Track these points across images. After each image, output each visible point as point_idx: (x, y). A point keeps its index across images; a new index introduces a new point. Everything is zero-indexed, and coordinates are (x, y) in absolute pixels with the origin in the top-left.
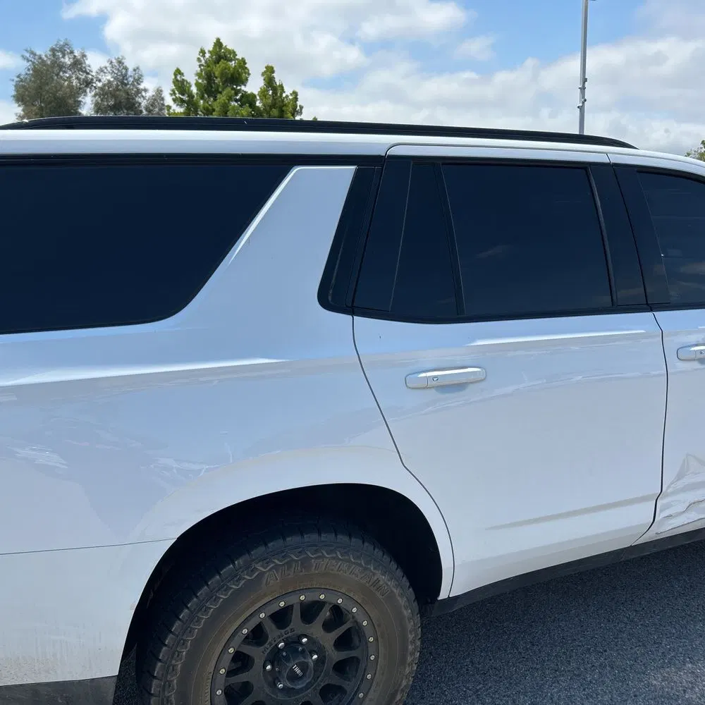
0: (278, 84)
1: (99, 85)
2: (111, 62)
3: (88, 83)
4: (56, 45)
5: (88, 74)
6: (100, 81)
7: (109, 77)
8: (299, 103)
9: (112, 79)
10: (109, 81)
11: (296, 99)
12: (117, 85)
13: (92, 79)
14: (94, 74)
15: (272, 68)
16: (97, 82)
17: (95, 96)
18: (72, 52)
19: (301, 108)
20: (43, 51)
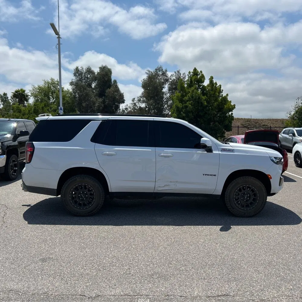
0: (214, 82)
1: (171, 80)
2: (175, 72)
3: (167, 80)
4: (157, 68)
5: (167, 77)
6: (171, 79)
7: (174, 78)
8: (222, 89)
9: (175, 78)
10: (174, 79)
11: (220, 87)
12: (177, 81)
13: (168, 79)
14: (169, 77)
15: (213, 77)
16: (170, 80)
17: (169, 84)
18: (162, 70)
19: (222, 90)
20: (152, 70)
